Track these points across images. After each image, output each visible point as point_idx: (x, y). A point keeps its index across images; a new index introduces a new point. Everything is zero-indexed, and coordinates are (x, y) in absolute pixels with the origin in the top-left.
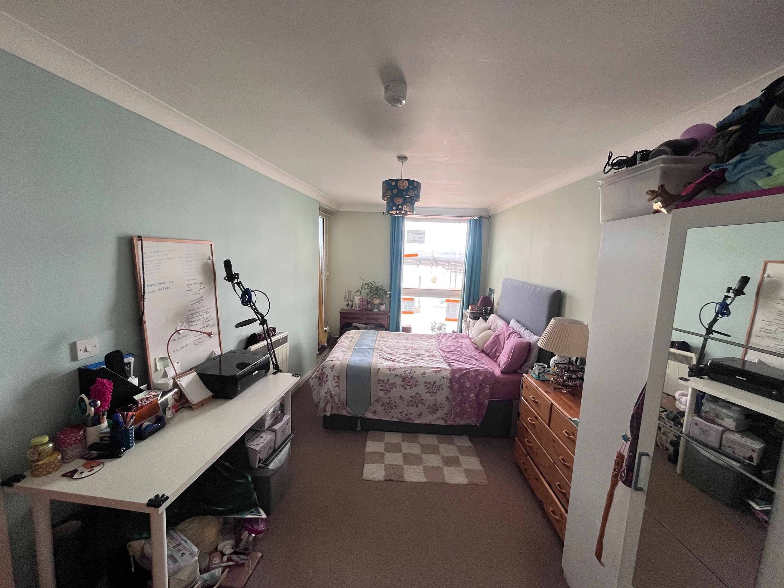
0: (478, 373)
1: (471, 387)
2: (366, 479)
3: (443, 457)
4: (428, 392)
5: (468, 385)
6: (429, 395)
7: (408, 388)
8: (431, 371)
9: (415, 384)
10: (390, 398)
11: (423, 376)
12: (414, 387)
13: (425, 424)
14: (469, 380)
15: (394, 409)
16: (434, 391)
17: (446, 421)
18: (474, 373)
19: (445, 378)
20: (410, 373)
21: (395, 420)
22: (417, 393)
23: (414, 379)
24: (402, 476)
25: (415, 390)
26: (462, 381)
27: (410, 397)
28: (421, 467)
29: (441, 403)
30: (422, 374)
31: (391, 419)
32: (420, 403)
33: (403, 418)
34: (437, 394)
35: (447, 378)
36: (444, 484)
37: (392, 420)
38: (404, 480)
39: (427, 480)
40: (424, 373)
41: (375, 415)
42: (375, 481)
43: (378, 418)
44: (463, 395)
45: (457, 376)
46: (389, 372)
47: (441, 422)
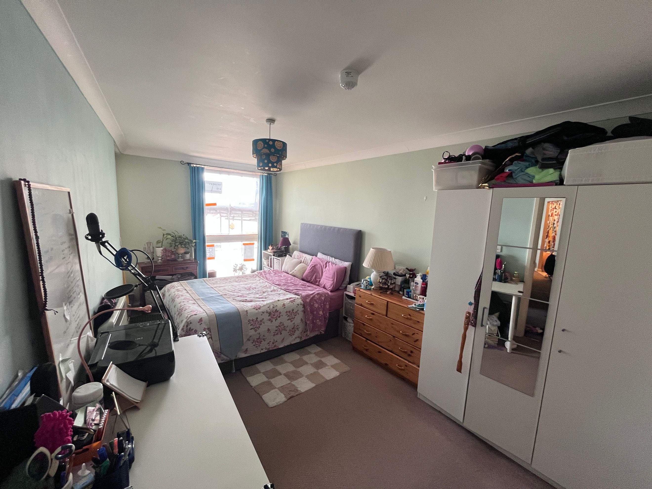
0: (320, 295)
1: (319, 306)
2: (272, 406)
3: (311, 364)
4: (288, 319)
5: (316, 305)
6: (290, 321)
7: (274, 320)
8: (288, 302)
9: (279, 315)
10: (259, 334)
11: (284, 307)
12: (278, 318)
13: (288, 346)
14: (316, 302)
15: (263, 343)
16: (293, 317)
17: (301, 338)
18: (318, 296)
19: (300, 305)
20: (274, 308)
21: (264, 351)
22: (281, 322)
23: (278, 311)
24: (297, 390)
25: (279, 320)
26: (312, 303)
27: (276, 327)
28: (304, 377)
29: (297, 325)
30: (283, 306)
31: (260, 351)
32: (283, 330)
33: (271, 347)
34: (295, 319)
35: (301, 304)
36: (327, 381)
37: (262, 351)
38: (301, 392)
39: (315, 385)
40: (284, 305)
41: (246, 353)
42: (281, 404)
43: (250, 355)
44: (314, 314)
45: (308, 300)
46: (257, 311)
47: (298, 340)
